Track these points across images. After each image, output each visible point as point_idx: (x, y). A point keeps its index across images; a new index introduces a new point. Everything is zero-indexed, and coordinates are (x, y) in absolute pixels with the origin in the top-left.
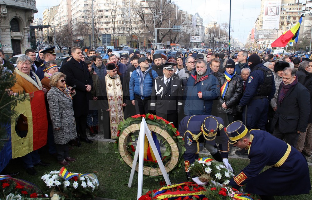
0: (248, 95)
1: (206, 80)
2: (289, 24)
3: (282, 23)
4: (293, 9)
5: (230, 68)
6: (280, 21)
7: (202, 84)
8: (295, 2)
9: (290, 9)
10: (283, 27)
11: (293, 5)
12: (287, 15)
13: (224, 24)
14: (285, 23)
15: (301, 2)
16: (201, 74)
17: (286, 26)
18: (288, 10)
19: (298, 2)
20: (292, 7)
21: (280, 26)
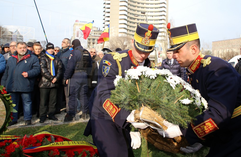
0: (69, 68)
1: (29, 58)
2: (94, 44)
3: (89, 43)
4: (96, 34)
5: (51, 49)
6: (88, 42)
7: (26, 62)
8: (97, 30)
9: (94, 34)
10: (90, 47)
11: (96, 31)
12: (92, 38)
13: (43, 42)
14: (91, 43)
15: (101, 30)
16: (24, 54)
17: (92, 46)
18: (93, 35)
19: (99, 30)
20: (95, 32)
21: (88, 45)
